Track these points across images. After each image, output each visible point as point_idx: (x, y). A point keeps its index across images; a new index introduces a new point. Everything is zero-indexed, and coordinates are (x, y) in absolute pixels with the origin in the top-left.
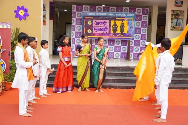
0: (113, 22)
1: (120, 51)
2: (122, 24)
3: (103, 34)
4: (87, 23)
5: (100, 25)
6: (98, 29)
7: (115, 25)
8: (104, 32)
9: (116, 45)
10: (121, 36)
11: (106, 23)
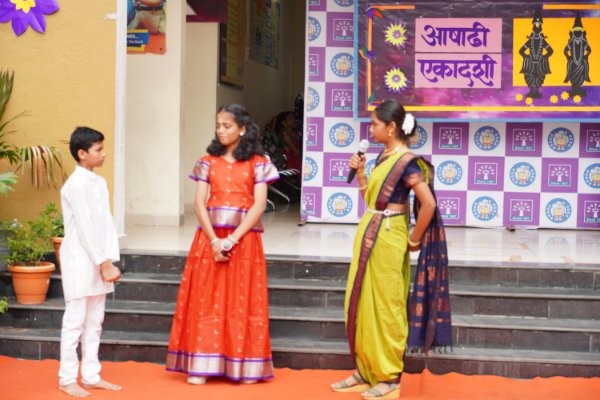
0: (523, 28)
1: (573, 189)
2: (578, 34)
3: (468, 96)
4: (379, 34)
5: (451, 45)
6: (441, 68)
7: (537, 42)
8: (478, 84)
9: (548, 152)
10: (569, 103)
11: (486, 31)
